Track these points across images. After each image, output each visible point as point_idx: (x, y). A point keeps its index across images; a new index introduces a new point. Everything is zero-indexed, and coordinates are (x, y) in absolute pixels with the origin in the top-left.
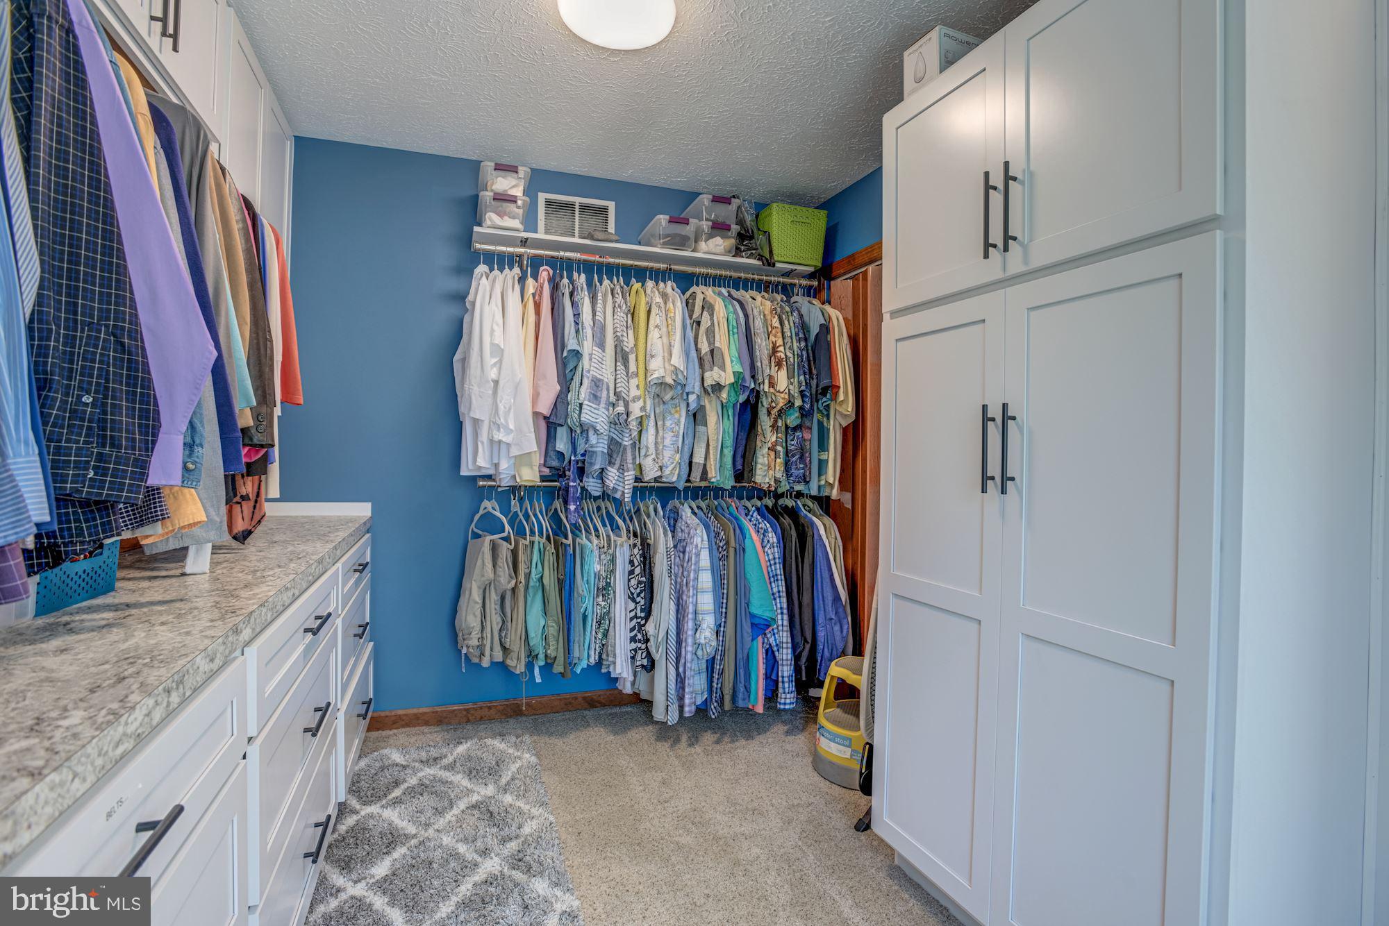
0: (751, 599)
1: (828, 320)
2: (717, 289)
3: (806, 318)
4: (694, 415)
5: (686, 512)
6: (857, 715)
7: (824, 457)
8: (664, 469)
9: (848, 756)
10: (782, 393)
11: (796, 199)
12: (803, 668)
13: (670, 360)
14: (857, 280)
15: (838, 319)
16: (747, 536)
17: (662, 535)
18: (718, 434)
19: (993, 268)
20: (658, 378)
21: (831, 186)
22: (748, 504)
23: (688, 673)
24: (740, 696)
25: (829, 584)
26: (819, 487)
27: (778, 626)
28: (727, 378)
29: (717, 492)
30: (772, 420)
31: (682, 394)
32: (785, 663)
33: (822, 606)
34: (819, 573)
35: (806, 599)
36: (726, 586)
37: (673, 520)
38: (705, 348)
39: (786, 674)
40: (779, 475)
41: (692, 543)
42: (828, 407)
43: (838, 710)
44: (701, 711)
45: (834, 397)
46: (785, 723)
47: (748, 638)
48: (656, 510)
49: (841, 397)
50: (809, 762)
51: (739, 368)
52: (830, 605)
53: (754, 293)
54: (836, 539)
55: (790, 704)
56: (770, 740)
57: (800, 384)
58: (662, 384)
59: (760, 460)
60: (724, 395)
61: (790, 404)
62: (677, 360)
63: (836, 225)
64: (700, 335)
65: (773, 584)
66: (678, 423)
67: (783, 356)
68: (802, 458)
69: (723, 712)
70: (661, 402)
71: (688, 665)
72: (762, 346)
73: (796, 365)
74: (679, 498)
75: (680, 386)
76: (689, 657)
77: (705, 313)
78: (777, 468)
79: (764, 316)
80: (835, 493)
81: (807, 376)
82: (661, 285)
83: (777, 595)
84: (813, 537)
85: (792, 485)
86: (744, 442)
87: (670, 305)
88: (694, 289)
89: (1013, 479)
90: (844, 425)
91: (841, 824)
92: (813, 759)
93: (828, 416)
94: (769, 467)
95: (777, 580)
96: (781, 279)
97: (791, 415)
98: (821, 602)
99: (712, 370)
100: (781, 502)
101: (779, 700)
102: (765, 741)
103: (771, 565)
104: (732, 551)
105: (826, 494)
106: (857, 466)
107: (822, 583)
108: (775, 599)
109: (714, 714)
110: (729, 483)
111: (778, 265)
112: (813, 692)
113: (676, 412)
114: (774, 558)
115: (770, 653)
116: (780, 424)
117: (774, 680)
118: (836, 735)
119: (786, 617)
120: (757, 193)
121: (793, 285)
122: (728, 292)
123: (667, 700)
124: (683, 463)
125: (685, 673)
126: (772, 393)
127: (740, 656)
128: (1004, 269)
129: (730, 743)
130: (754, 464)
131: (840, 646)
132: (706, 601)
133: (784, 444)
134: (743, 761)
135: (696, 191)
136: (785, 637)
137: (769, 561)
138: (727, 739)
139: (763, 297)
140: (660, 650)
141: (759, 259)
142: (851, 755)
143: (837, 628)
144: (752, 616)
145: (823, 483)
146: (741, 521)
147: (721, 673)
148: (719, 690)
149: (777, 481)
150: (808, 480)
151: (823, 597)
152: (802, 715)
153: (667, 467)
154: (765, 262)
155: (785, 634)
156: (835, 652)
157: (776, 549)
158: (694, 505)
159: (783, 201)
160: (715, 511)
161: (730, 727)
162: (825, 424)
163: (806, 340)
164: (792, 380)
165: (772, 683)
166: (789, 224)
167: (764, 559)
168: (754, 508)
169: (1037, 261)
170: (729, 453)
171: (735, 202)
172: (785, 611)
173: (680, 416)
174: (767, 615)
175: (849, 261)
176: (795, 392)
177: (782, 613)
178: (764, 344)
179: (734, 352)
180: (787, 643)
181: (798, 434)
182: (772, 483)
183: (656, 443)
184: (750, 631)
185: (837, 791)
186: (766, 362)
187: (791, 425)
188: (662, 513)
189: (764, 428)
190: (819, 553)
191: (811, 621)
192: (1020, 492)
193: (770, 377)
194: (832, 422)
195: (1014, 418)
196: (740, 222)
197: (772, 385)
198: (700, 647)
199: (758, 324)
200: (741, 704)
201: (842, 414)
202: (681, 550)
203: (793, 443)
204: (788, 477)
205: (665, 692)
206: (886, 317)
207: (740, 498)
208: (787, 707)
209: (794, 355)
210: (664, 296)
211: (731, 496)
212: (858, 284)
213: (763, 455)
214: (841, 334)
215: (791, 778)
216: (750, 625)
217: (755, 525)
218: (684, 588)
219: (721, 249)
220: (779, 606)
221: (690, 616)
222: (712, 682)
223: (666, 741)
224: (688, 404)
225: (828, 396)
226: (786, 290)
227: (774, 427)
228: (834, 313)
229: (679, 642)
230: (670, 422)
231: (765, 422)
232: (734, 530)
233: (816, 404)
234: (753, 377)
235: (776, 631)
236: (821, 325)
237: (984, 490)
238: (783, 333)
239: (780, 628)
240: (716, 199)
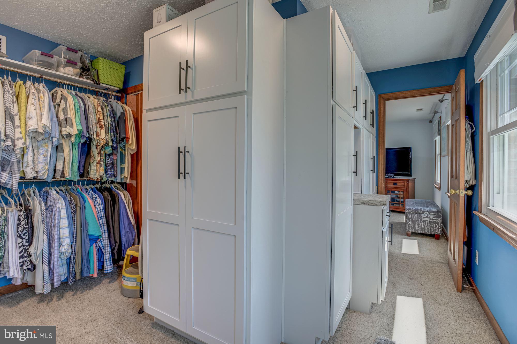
0: (89, 228)
1: (124, 111)
2: (69, 91)
3: (114, 109)
4: (57, 147)
5: (53, 193)
6: (138, 268)
7: (123, 166)
8: (39, 173)
9: (135, 285)
10: (103, 139)
11: (111, 58)
12: (116, 254)
13: (41, 121)
14: (138, 96)
15: (129, 111)
16: (87, 201)
17: (38, 204)
18: (70, 156)
19: (182, 98)
20: (33, 129)
21: (127, 56)
22: (88, 187)
23: (56, 267)
24: (85, 272)
25: (126, 218)
26: (121, 179)
27: (103, 238)
28: (74, 131)
29: (71, 182)
30: (98, 151)
31: (49, 137)
32: (106, 253)
33: (123, 227)
34: (122, 214)
35: (116, 225)
36: (75, 224)
37: (46, 197)
38: (62, 117)
39: (107, 258)
40: (102, 174)
41: (56, 207)
42: (124, 146)
43: (131, 268)
44: (64, 283)
45: (127, 142)
46: (108, 278)
47: (88, 246)
48: (34, 193)
49: (130, 142)
50: (119, 292)
51: (80, 127)
52: (127, 226)
53: (90, 95)
54: (129, 199)
55: (110, 270)
56: (101, 287)
57: (111, 136)
58: (36, 132)
59: (92, 168)
60: (73, 139)
61: (107, 144)
62: (45, 121)
63: (129, 72)
64: (60, 111)
65: (100, 221)
66: (47, 151)
67: (103, 124)
68: (113, 167)
69: (76, 281)
70: (36, 141)
71: (56, 263)
72: (93, 119)
73: (109, 128)
74: (49, 186)
75: (47, 135)
76: (56, 259)
77: (62, 101)
78: (101, 171)
79: (94, 106)
80: (128, 181)
81: (115, 133)
82: (36, 84)
83: (102, 225)
84: (119, 199)
85: (108, 178)
86: (84, 160)
87: (41, 95)
88: (56, 89)
89: (188, 173)
90: (132, 153)
91: (133, 313)
92: (121, 290)
93: (125, 150)
94: (97, 171)
95: (102, 219)
96: (103, 91)
97: (107, 149)
98: (123, 225)
99: (66, 127)
100: (104, 186)
101: (104, 269)
102: (98, 289)
103: (99, 213)
104: (78, 208)
105: (125, 181)
106: (138, 170)
107: (123, 217)
108: (101, 227)
109: (71, 283)
110: (77, 178)
111: (101, 84)
112: (121, 263)
113: (46, 146)
114: (100, 210)
115: (100, 250)
116: (102, 152)
117: (102, 261)
118: (130, 278)
119: (106, 234)
120: (92, 51)
121: (109, 94)
122: (76, 93)
123: (44, 282)
124: (50, 170)
125: (54, 267)
126: (98, 139)
127: (84, 254)
128: (186, 99)
129: (81, 293)
130: (89, 170)
131: (132, 242)
132: (65, 232)
133: (104, 161)
134: (87, 300)
135: (58, 43)
136: (106, 242)
137: (98, 211)
138: (79, 292)
139: (94, 97)
140: (38, 259)
141: (92, 81)
142: (137, 285)
143: (130, 235)
144: (90, 236)
145: (123, 177)
146: (83, 195)
147: (74, 263)
148: (73, 271)
149: (100, 177)
150: (116, 176)
151: (124, 223)
152: (117, 273)
153: (40, 172)
154: (95, 82)
155: (106, 241)
156: (130, 245)
157: (101, 206)
158: (58, 189)
159: (105, 58)
160: (70, 191)
161: (80, 287)
162: (123, 153)
163: (114, 118)
164: (108, 134)
165: (101, 263)
166: (107, 68)
167: (95, 211)
168: (90, 189)
169: (196, 98)
170: (76, 165)
171: (80, 54)
172: (106, 231)
173: (48, 148)
174: (97, 234)
175: (135, 88)
176: (109, 139)
177: (105, 233)
178: (94, 118)
179: (78, 120)
180: (107, 245)
181: (111, 157)
182: (99, 178)
183: (34, 161)
184: (89, 242)
185: (131, 300)
186: (94, 126)
187: (108, 153)
188: (38, 194)
189: (94, 154)
190: (122, 206)
191: (119, 234)
192: (191, 178)
193: (97, 132)
194: (126, 152)
195: (188, 152)
196: (83, 62)
197: (97, 135)
198: (62, 254)
199: (91, 108)
200: (85, 275)
201: (131, 149)
202: (51, 210)
203: (108, 160)
204: (106, 175)
205: (42, 279)
206: (144, 111)
207: (83, 185)
208: (109, 271)
209: (108, 124)
210: (38, 90)
211: (78, 184)
212: (139, 98)
213: (94, 166)
214: (130, 116)
215: (111, 301)
216: (89, 240)
217: (91, 196)
218: (53, 228)
219: (72, 73)
220: (103, 229)
221: (56, 240)
222: (69, 268)
223: (44, 302)
224: (52, 143)
225: (124, 141)
226: (106, 96)
227: (99, 154)
228: (127, 108)
229: (50, 254)
230: (42, 150)
231: (95, 151)
232: (80, 199)
233: (119, 145)
234: (88, 132)
235: (102, 240)
236: (121, 113)
237: (179, 178)
238: (103, 114)
239: (104, 239)
240: (69, 49)
